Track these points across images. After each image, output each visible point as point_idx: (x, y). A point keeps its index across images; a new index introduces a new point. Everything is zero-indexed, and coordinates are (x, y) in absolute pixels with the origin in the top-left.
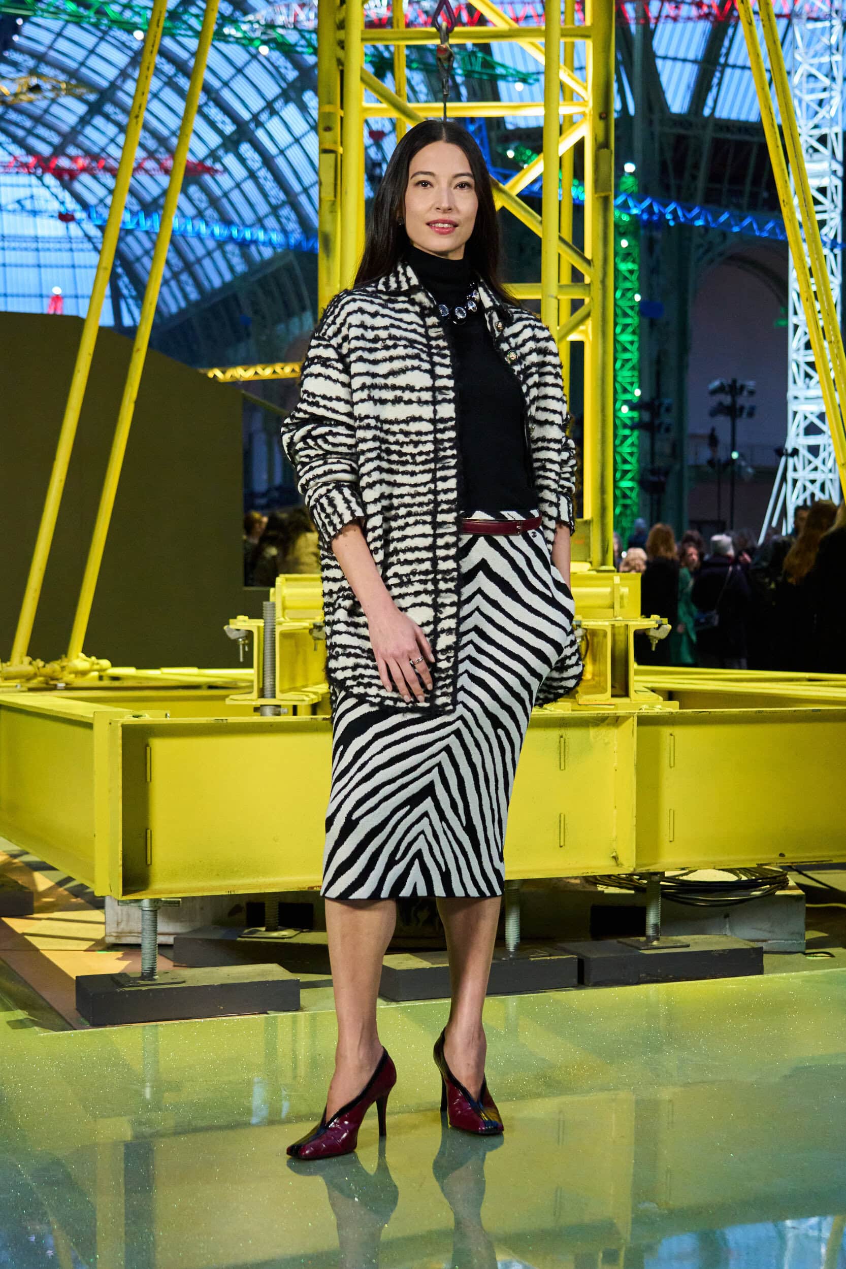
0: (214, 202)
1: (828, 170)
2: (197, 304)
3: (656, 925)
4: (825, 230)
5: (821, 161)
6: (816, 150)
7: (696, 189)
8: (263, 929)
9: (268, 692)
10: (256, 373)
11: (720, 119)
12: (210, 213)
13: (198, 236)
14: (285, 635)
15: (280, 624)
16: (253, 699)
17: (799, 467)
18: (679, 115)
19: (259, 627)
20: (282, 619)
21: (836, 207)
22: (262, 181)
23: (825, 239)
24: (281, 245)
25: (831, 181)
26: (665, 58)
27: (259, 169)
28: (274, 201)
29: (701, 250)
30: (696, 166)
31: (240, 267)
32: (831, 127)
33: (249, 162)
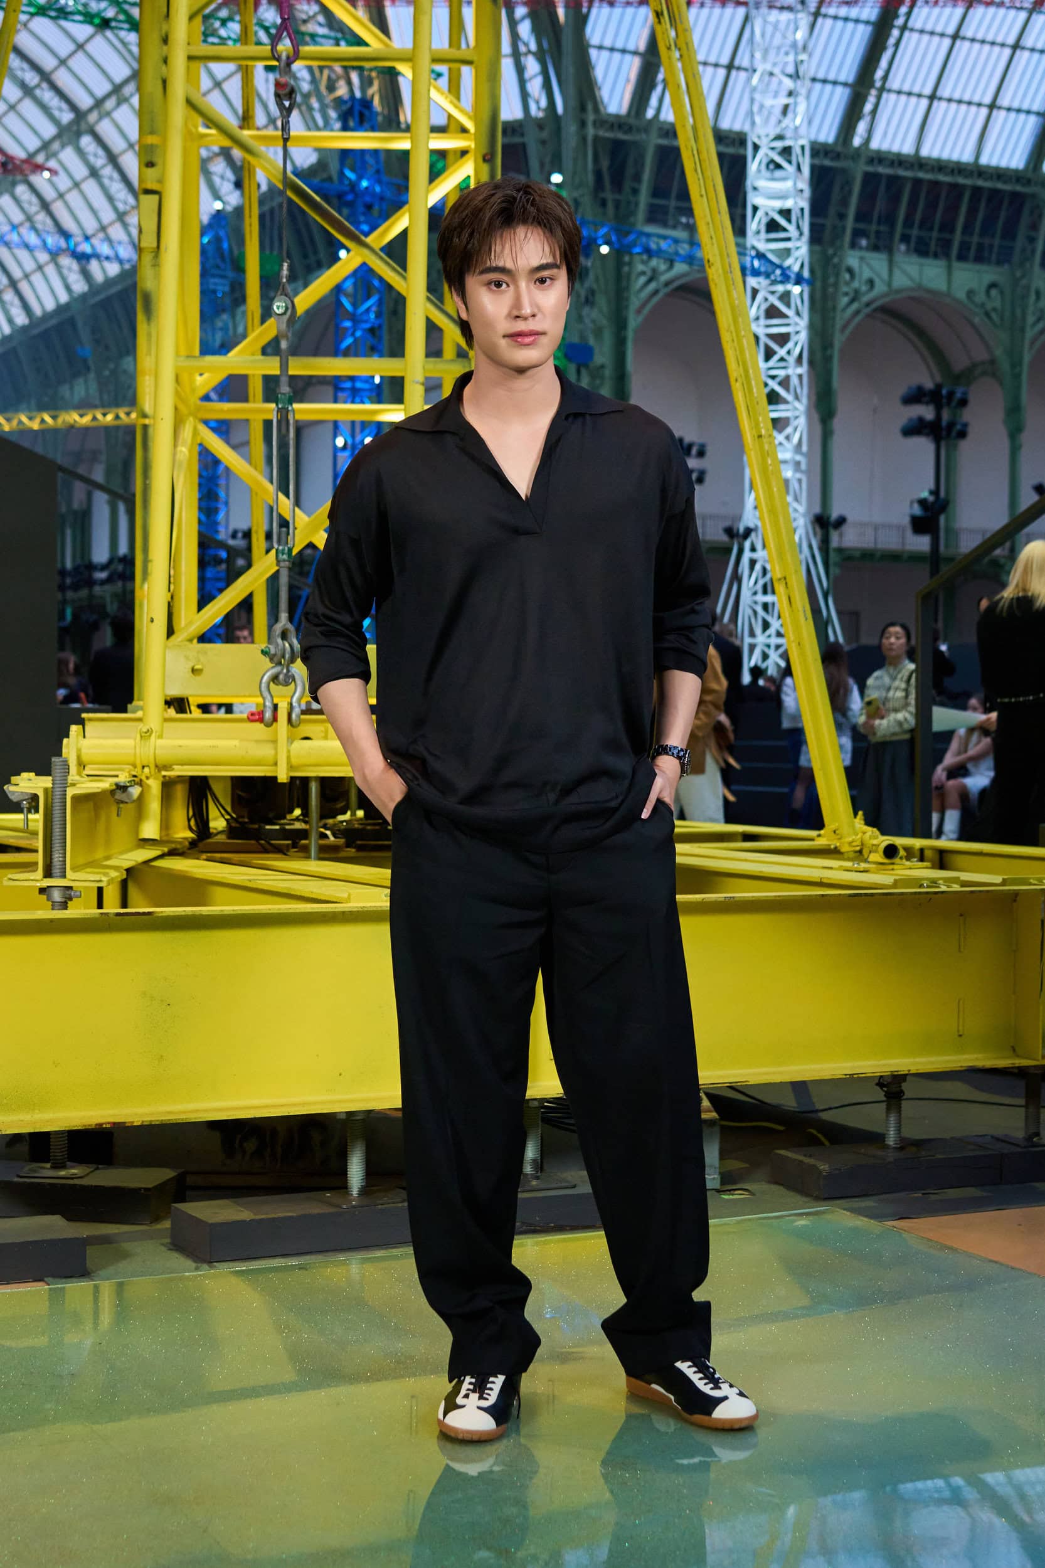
0: (45, 206)
1: (791, 189)
2: (24, 329)
3: (534, 1161)
4: (788, 262)
5: (784, 179)
6: (778, 167)
7: (637, 204)
8: (48, 1165)
9: (56, 870)
10: (94, 418)
11: (665, 122)
12: (41, 218)
13: (27, 246)
14: (78, 799)
15: (73, 785)
16: (37, 878)
17: (759, 546)
18: (617, 116)
19: (46, 790)
20: (77, 778)
21: (801, 234)
22: (106, 181)
23: (788, 272)
24: (129, 261)
25: (796, 203)
26: (600, 48)
27: (103, 166)
28: (121, 207)
29: (642, 280)
30: (637, 178)
31: (80, 286)
32: (796, 139)
33: (92, 159)
